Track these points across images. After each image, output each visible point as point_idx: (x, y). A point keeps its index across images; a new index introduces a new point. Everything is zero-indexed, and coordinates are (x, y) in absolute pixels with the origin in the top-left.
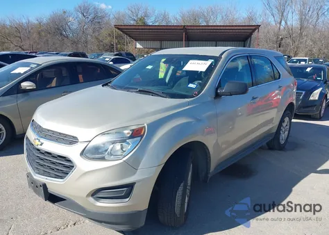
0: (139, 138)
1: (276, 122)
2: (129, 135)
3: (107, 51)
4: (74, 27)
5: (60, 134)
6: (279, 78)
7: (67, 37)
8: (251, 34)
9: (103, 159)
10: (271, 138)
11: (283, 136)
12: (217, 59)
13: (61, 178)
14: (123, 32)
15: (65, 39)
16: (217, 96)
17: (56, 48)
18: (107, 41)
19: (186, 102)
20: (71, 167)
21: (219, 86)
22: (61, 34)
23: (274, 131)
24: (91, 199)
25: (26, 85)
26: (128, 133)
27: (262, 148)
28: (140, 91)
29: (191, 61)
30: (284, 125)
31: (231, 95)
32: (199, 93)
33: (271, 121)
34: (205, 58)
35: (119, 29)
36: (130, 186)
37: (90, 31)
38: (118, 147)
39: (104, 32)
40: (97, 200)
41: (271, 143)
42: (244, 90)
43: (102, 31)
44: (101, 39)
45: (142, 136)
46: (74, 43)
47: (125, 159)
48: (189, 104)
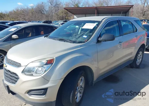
0: (51, 65)
1: (134, 54)
2: (45, 63)
3: (61, 20)
4: (47, 10)
5: (14, 62)
6: (137, 31)
7: (44, 14)
8: (129, 10)
9: (32, 75)
10: (131, 62)
11: (139, 61)
12: (99, 22)
13: (14, 83)
14: (68, 11)
15: (43, 15)
16: (98, 42)
17: (39, 19)
18: (61, 15)
19: (79, 46)
20: (18, 78)
21: (100, 36)
22: (41, 13)
23: (133, 58)
24: (27, 95)
25: (14, 36)
26: (45, 62)
27: (127, 67)
28: (60, 39)
29: (87, 24)
30: (139, 55)
31: (105, 41)
32: (88, 40)
33: (131, 53)
34: (93, 22)
35: (66, 9)
36: (46, 89)
37: (54, 11)
38: (40, 69)
39: (60, 11)
40: (30, 95)
41: (132, 65)
42: (113, 39)
43: (59, 11)
44: (58, 14)
45: (52, 64)
46: (47, 16)
47: (42, 76)
48: (81, 46)
